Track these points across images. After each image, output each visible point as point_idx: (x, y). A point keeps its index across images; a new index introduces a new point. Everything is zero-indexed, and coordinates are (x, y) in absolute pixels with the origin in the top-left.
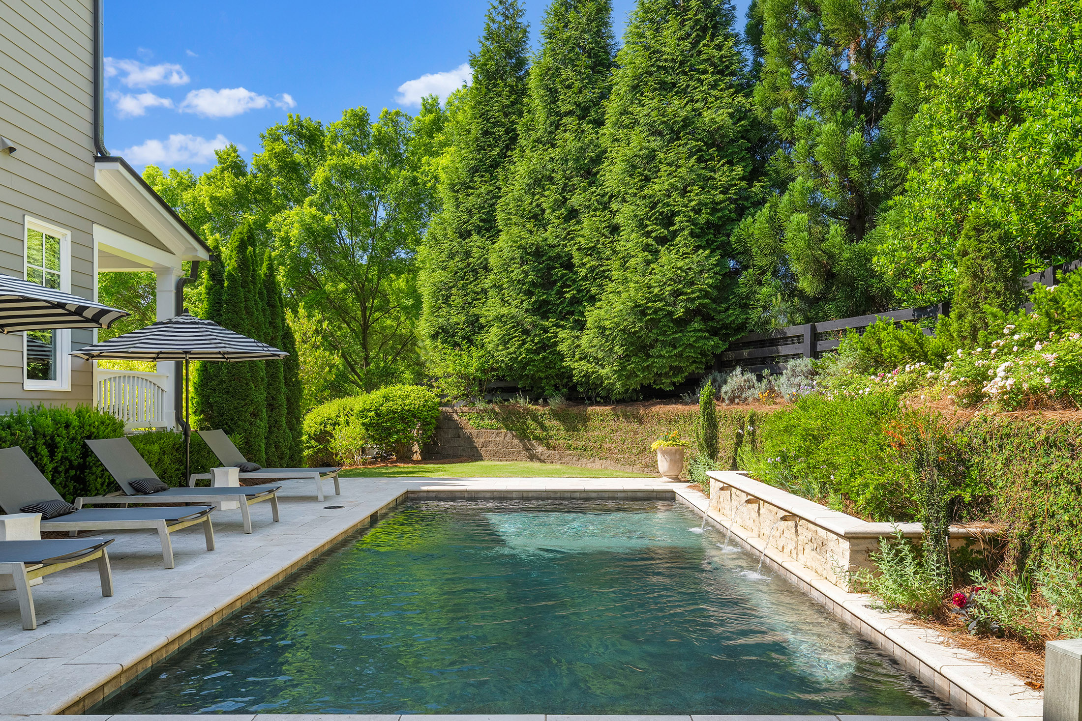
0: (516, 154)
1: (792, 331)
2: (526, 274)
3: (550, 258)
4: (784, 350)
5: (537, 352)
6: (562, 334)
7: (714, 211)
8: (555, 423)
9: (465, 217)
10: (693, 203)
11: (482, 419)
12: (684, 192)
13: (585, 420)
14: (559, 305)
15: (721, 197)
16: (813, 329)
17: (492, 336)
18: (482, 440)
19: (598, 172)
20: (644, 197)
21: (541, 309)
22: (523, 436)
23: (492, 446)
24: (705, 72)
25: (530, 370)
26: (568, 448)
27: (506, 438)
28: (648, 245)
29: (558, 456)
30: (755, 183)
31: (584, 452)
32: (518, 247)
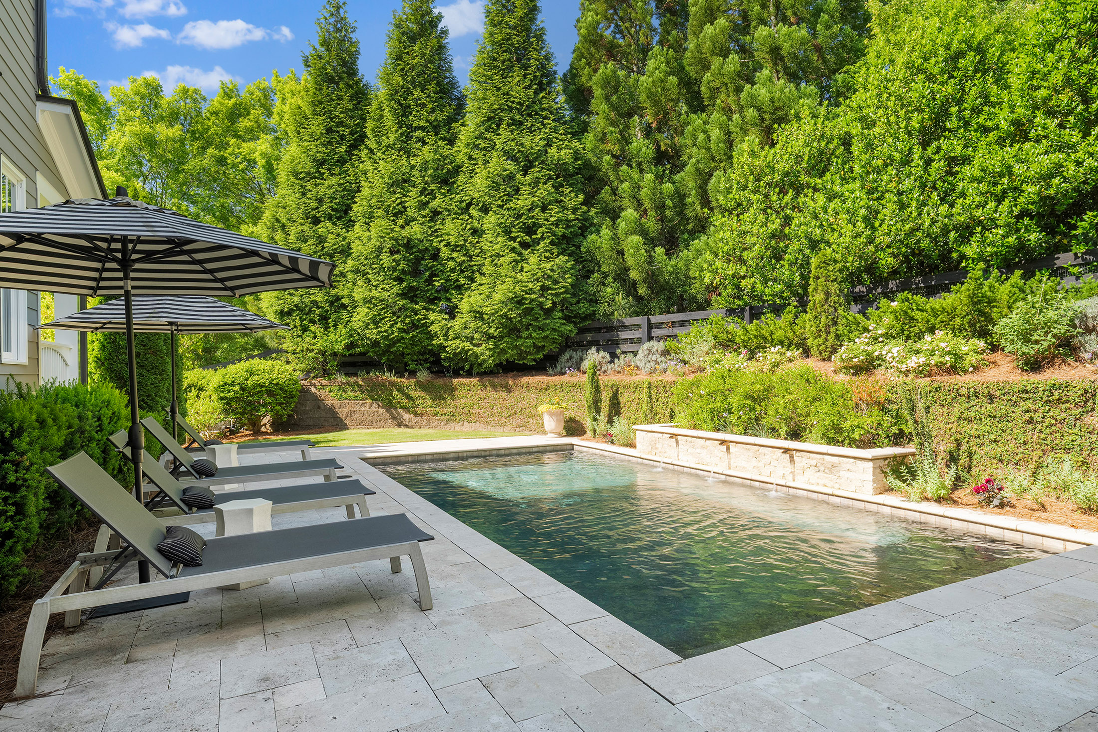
0: (364, 153)
1: (629, 321)
2: (398, 263)
3: (420, 251)
4: (624, 335)
5: (406, 332)
6: (432, 316)
7: (568, 227)
8: (420, 393)
9: (314, 204)
10: (553, 219)
11: (344, 391)
12: (544, 209)
13: (451, 390)
14: (428, 291)
15: (572, 217)
16: (649, 320)
17: (361, 316)
18: (346, 410)
19: (454, 183)
20: (508, 209)
21: (410, 294)
22: (390, 406)
23: (357, 415)
24: (546, 118)
25: (399, 347)
26: (436, 414)
27: (370, 408)
28: (514, 248)
29: (426, 422)
30: (592, 209)
31: (451, 418)
32: (391, 239)
